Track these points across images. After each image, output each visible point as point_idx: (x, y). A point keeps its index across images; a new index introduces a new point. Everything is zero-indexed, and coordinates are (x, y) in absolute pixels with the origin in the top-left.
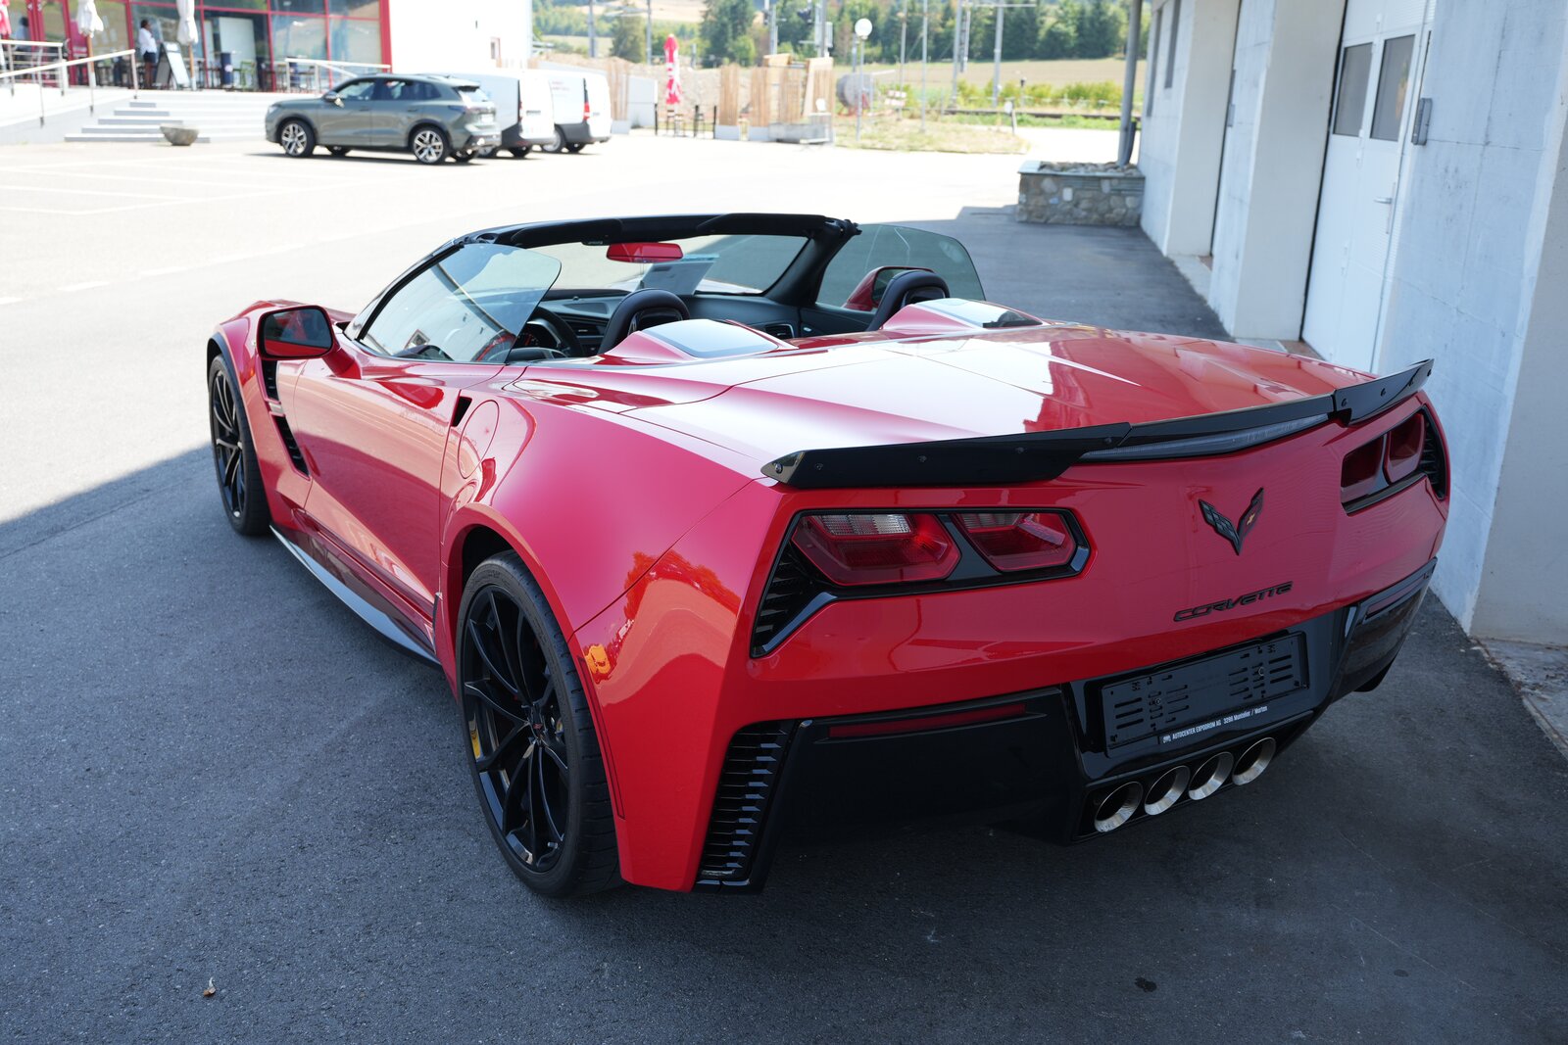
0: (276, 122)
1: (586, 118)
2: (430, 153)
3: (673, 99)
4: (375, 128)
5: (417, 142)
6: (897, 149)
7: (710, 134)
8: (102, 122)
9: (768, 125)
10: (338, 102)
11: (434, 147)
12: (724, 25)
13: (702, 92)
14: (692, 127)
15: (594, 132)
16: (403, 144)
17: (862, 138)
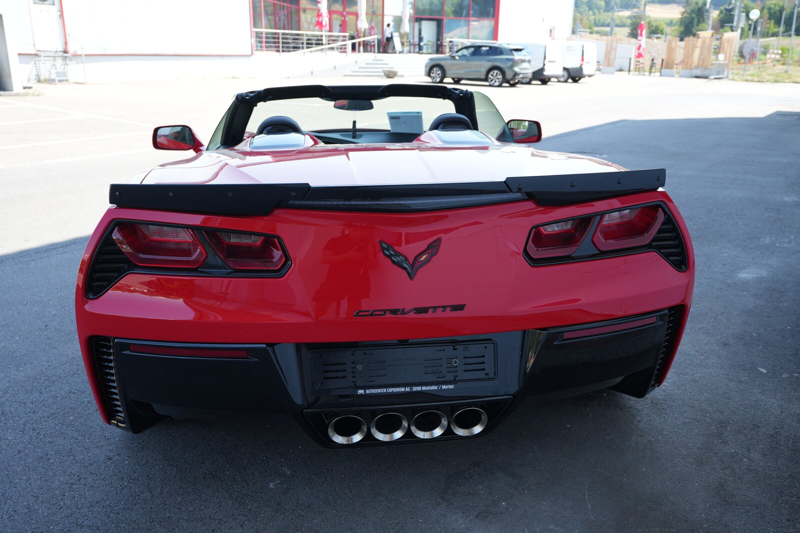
0: (429, 67)
1: (582, 65)
2: (495, 82)
3: (640, 55)
4: (472, 70)
5: (490, 76)
6: (767, 81)
7: (658, 74)
8: (360, 68)
9: (691, 69)
10: (457, 58)
11: (498, 79)
12: (693, 19)
13: (660, 52)
14: (648, 70)
15: (585, 72)
16: (483, 77)
17: (746, 75)
